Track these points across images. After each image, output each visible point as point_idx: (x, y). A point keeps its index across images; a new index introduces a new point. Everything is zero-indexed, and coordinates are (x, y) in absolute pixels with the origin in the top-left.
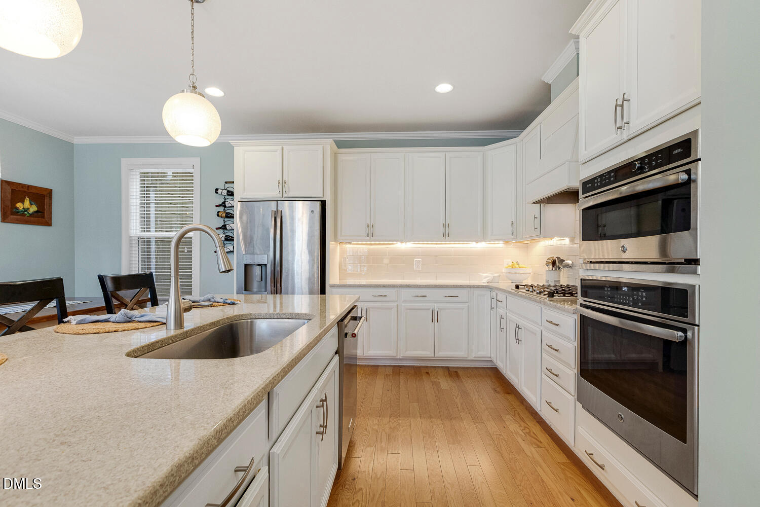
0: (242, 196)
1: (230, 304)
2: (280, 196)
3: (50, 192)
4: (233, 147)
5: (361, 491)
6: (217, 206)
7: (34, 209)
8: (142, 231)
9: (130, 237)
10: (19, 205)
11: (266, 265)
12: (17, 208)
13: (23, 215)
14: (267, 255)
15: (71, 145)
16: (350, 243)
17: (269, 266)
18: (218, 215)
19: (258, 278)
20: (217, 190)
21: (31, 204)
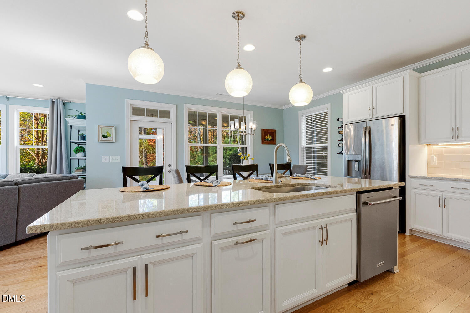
0: (348, 121)
1: (313, 179)
2: (371, 117)
3: (275, 131)
4: (343, 94)
5: (371, 301)
6: (338, 128)
7: (271, 138)
8: (307, 144)
9: (302, 147)
10: (266, 137)
11: (360, 161)
12: (266, 139)
13: (268, 141)
14: (360, 155)
15: (282, 110)
16: (437, 145)
17: (361, 162)
18: (339, 133)
19: (356, 169)
20: (338, 119)
21: (270, 136)
